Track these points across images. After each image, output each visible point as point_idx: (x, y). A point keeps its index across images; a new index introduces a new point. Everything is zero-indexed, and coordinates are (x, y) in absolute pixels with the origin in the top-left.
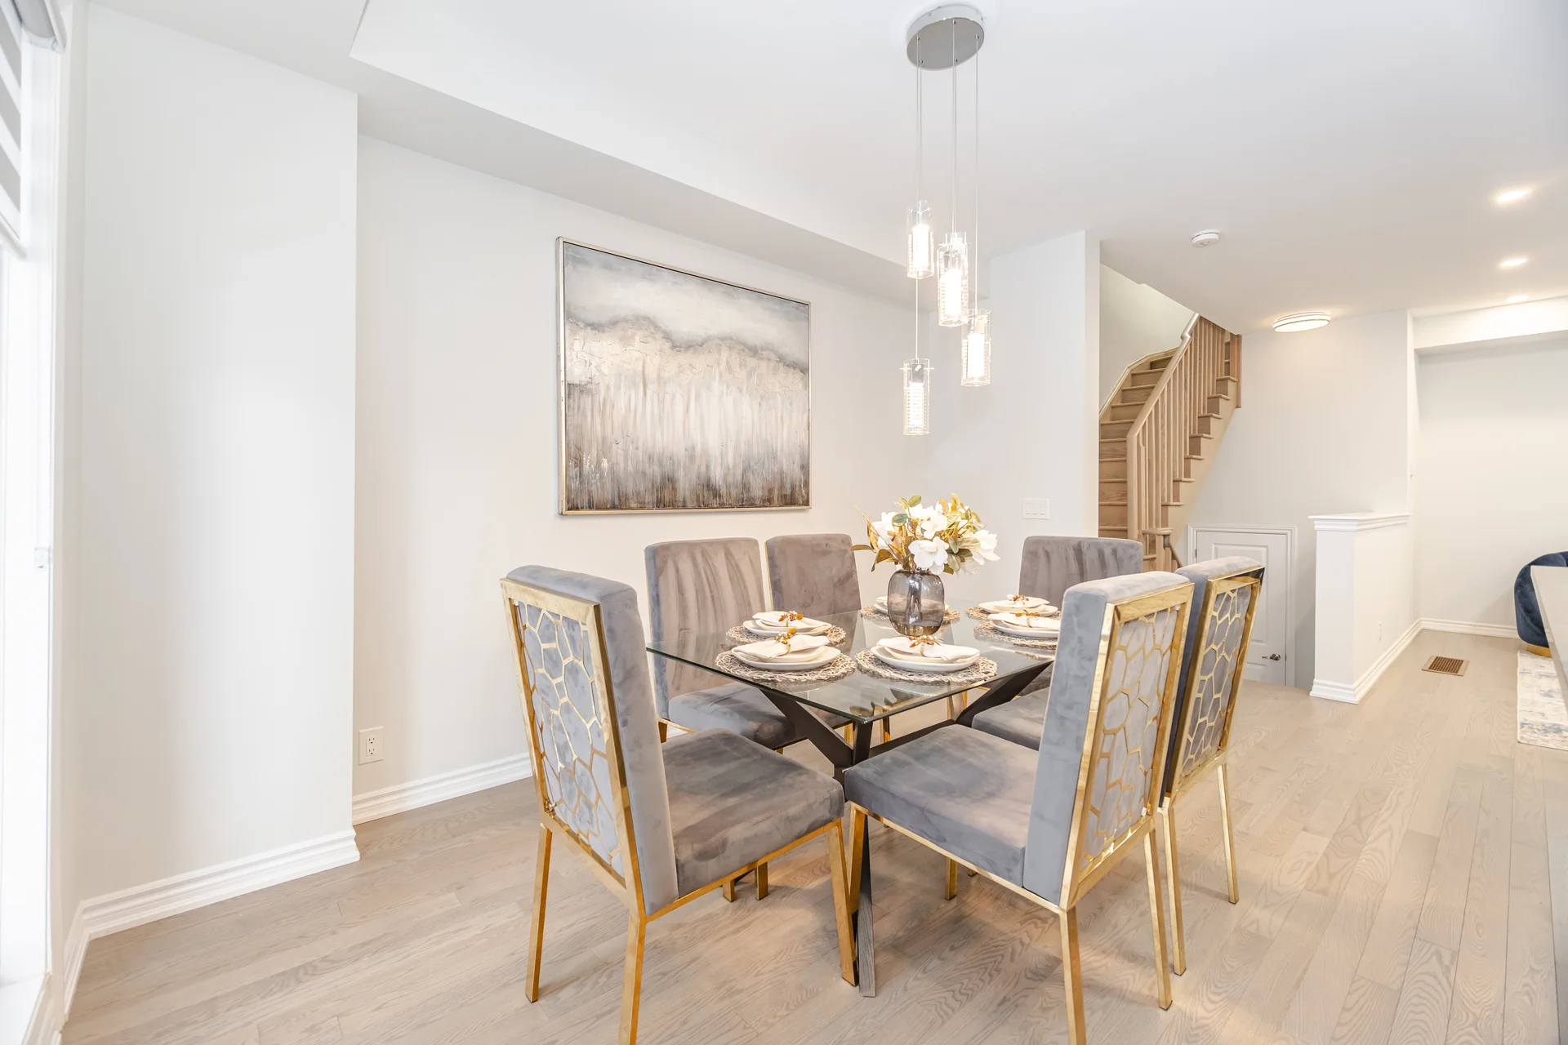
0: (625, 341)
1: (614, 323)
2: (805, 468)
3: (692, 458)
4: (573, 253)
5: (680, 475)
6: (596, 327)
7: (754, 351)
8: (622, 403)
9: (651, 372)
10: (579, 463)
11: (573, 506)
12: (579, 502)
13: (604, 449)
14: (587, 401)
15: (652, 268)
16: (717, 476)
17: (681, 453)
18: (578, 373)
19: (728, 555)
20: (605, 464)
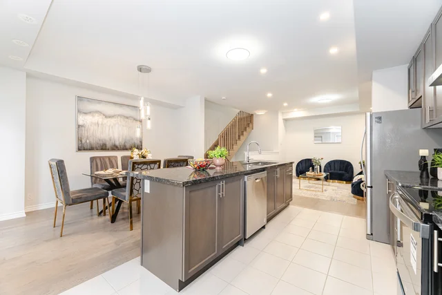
0: (93, 116)
1: (90, 113)
2: (141, 142)
3: (110, 140)
4: (80, 99)
5: (107, 143)
6: (85, 113)
7: (127, 118)
8: (92, 128)
9: (100, 123)
10: (81, 141)
11: (79, 149)
12: (81, 148)
13: (87, 138)
14: (83, 128)
15: (100, 101)
16: (117, 144)
17: (107, 138)
18: (81, 123)
19: (109, 159)
20: (88, 141)
